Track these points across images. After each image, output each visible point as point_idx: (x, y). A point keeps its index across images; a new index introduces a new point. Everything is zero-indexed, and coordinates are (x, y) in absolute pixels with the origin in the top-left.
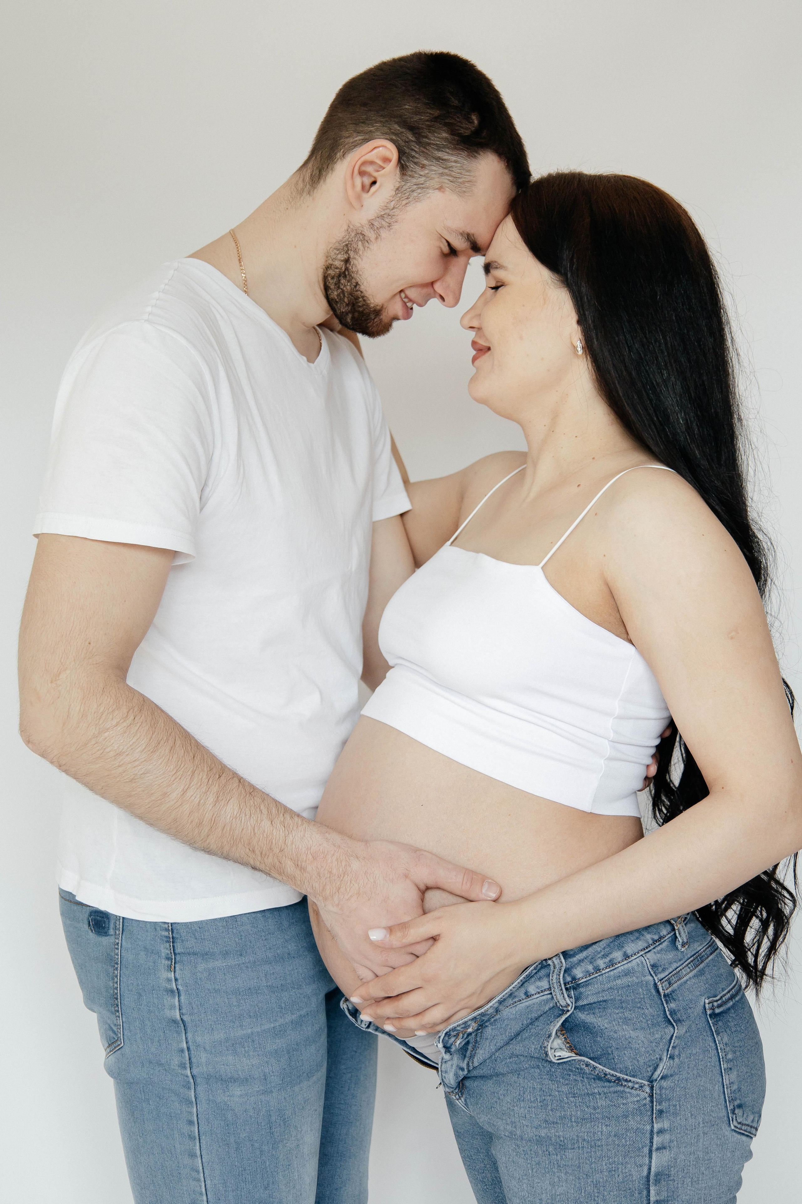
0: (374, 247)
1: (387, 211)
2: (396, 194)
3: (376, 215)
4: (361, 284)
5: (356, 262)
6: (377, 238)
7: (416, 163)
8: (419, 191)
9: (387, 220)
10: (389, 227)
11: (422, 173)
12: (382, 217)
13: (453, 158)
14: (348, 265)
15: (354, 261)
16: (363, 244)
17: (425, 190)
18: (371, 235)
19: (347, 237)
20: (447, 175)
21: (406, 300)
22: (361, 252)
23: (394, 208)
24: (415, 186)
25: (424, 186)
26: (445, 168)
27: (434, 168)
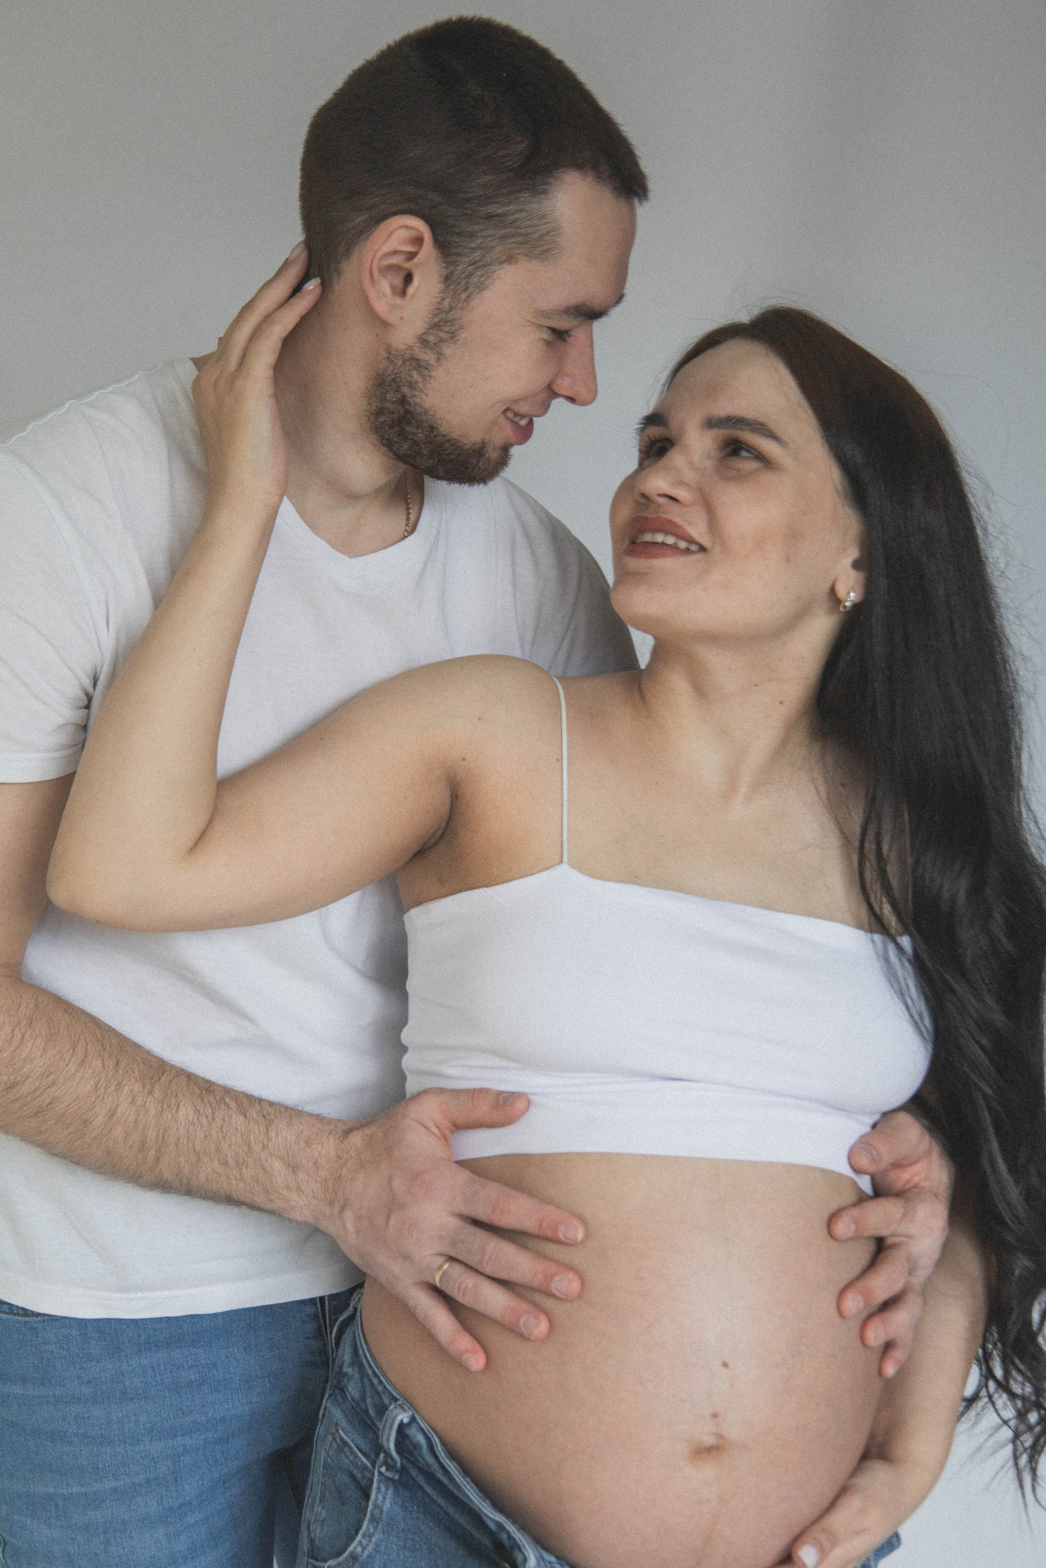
0: (439, 373)
1: (443, 316)
2: (447, 287)
3: (426, 326)
4: (439, 427)
5: (417, 400)
6: (438, 359)
7: (459, 234)
8: (479, 273)
9: (446, 329)
10: (452, 338)
11: (473, 245)
12: (435, 326)
13: (511, 208)
14: (407, 407)
15: (415, 399)
16: (419, 373)
17: (487, 268)
18: (429, 357)
19: (391, 368)
20: (513, 236)
21: (517, 419)
22: (421, 385)
23: (451, 309)
24: (471, 268)
25: (483, 263)
26: (505, 227)
27: (490, 232)
